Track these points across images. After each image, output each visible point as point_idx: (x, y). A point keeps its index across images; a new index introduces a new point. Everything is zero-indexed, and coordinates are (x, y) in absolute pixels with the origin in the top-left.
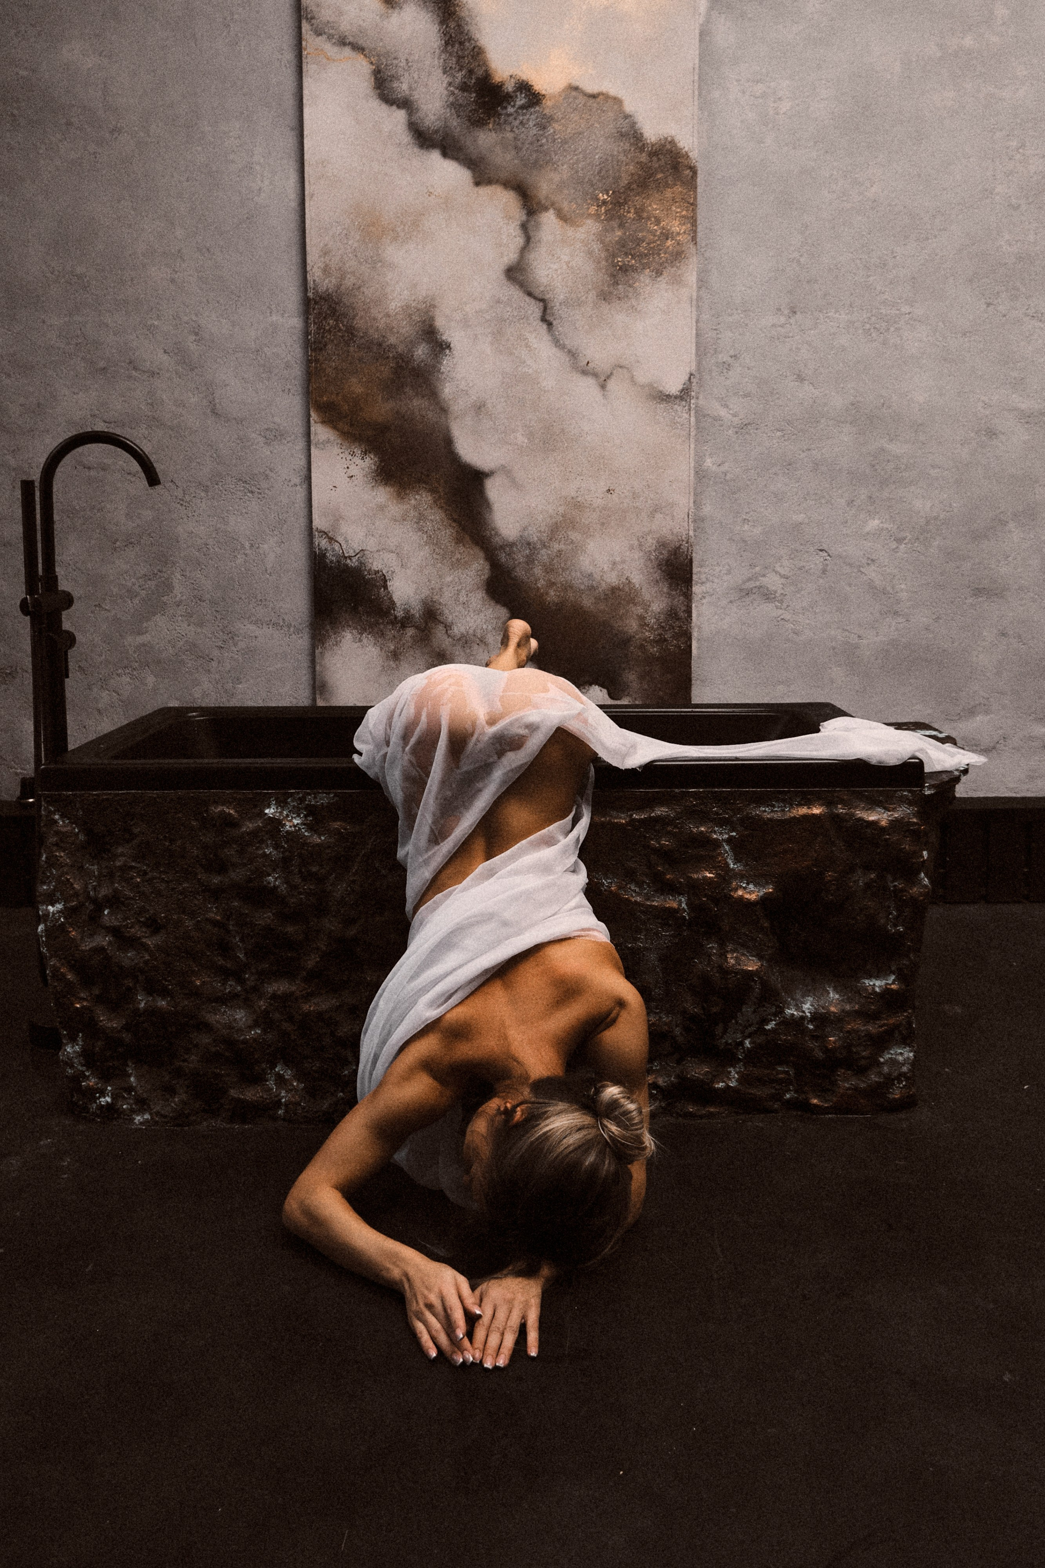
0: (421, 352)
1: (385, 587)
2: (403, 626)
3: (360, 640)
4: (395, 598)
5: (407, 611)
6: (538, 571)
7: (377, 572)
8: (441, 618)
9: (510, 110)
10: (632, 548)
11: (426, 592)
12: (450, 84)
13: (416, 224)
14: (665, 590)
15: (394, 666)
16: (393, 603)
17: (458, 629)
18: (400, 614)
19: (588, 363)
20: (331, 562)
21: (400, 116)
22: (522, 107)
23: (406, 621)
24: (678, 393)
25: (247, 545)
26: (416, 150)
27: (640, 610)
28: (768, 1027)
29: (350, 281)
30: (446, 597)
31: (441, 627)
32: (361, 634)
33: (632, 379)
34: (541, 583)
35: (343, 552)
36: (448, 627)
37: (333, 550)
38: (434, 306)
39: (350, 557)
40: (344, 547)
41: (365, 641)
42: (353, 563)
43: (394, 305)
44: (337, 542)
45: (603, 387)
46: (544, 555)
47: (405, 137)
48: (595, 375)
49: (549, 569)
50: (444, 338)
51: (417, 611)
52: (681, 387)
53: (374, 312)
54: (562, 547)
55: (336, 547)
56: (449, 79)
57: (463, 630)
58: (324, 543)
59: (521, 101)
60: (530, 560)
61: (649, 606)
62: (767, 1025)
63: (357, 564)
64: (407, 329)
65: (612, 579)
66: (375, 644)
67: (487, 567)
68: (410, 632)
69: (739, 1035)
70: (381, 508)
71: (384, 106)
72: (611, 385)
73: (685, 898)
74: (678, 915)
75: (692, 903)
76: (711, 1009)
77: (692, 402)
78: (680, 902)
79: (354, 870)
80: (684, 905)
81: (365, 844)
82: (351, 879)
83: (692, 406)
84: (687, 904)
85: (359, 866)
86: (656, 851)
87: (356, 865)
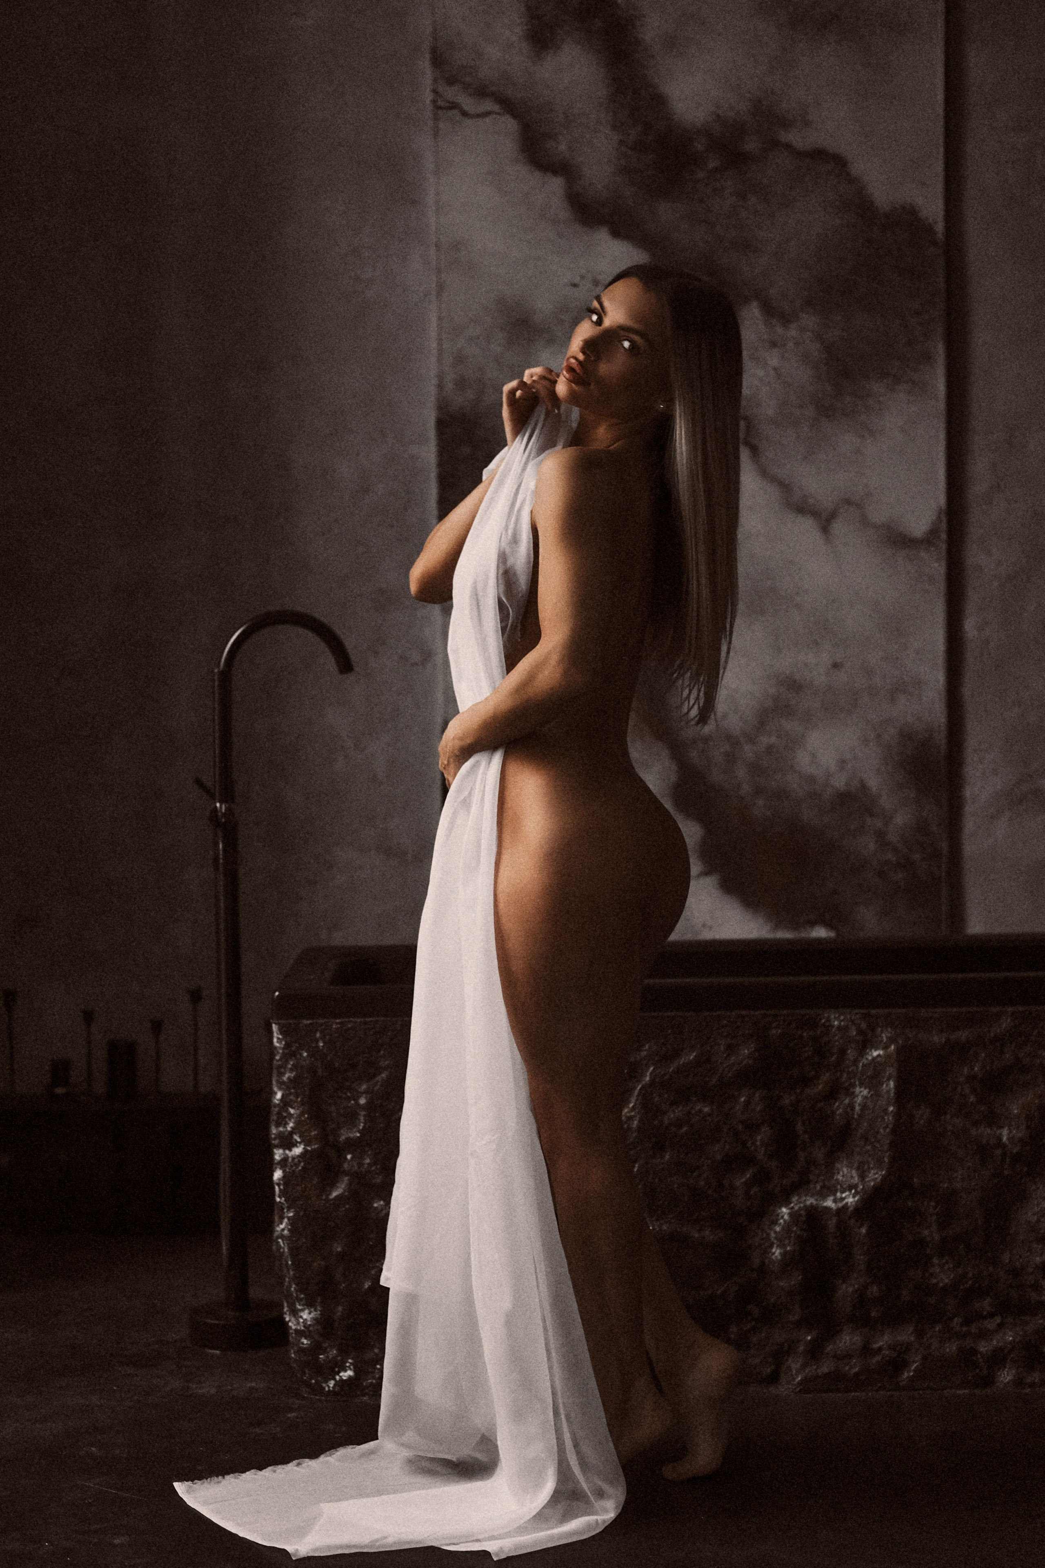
6: (741, 773)
9: (701, 175)
10: (866, 741)
12: (621, 143)
19: (805, 498)
21: (556, 184)
24: (924, 536)
27: (879, 824)
33: (865, 522)
34: (746, 788)
45: (825, 529)
46: (748, 751)
47: (562, 212)
48: (815, 513)
49: (755, 769)
52: (927, 529)
54: (773, 740)
56: (622, 137)
60: (731, 758)
61: (891, 818)
65: (840, 782)
67: (674, 767)
71: (537, 174)
72: (838, 527)
73: (1005, 1134)
74: (998, 1152)
75: (1013, 1137)
76: (1038, 1259)
77: (944, 546)
78: (1000, 1138)
79: (631, 1105)
80: (1005, 1139)
81: (643, 1075)
82: (628, 1114)
83: (944, 553)
84: (1008, 1139)
85: (637, 1100)
86: (972, 1078)
87: (633, 1100)
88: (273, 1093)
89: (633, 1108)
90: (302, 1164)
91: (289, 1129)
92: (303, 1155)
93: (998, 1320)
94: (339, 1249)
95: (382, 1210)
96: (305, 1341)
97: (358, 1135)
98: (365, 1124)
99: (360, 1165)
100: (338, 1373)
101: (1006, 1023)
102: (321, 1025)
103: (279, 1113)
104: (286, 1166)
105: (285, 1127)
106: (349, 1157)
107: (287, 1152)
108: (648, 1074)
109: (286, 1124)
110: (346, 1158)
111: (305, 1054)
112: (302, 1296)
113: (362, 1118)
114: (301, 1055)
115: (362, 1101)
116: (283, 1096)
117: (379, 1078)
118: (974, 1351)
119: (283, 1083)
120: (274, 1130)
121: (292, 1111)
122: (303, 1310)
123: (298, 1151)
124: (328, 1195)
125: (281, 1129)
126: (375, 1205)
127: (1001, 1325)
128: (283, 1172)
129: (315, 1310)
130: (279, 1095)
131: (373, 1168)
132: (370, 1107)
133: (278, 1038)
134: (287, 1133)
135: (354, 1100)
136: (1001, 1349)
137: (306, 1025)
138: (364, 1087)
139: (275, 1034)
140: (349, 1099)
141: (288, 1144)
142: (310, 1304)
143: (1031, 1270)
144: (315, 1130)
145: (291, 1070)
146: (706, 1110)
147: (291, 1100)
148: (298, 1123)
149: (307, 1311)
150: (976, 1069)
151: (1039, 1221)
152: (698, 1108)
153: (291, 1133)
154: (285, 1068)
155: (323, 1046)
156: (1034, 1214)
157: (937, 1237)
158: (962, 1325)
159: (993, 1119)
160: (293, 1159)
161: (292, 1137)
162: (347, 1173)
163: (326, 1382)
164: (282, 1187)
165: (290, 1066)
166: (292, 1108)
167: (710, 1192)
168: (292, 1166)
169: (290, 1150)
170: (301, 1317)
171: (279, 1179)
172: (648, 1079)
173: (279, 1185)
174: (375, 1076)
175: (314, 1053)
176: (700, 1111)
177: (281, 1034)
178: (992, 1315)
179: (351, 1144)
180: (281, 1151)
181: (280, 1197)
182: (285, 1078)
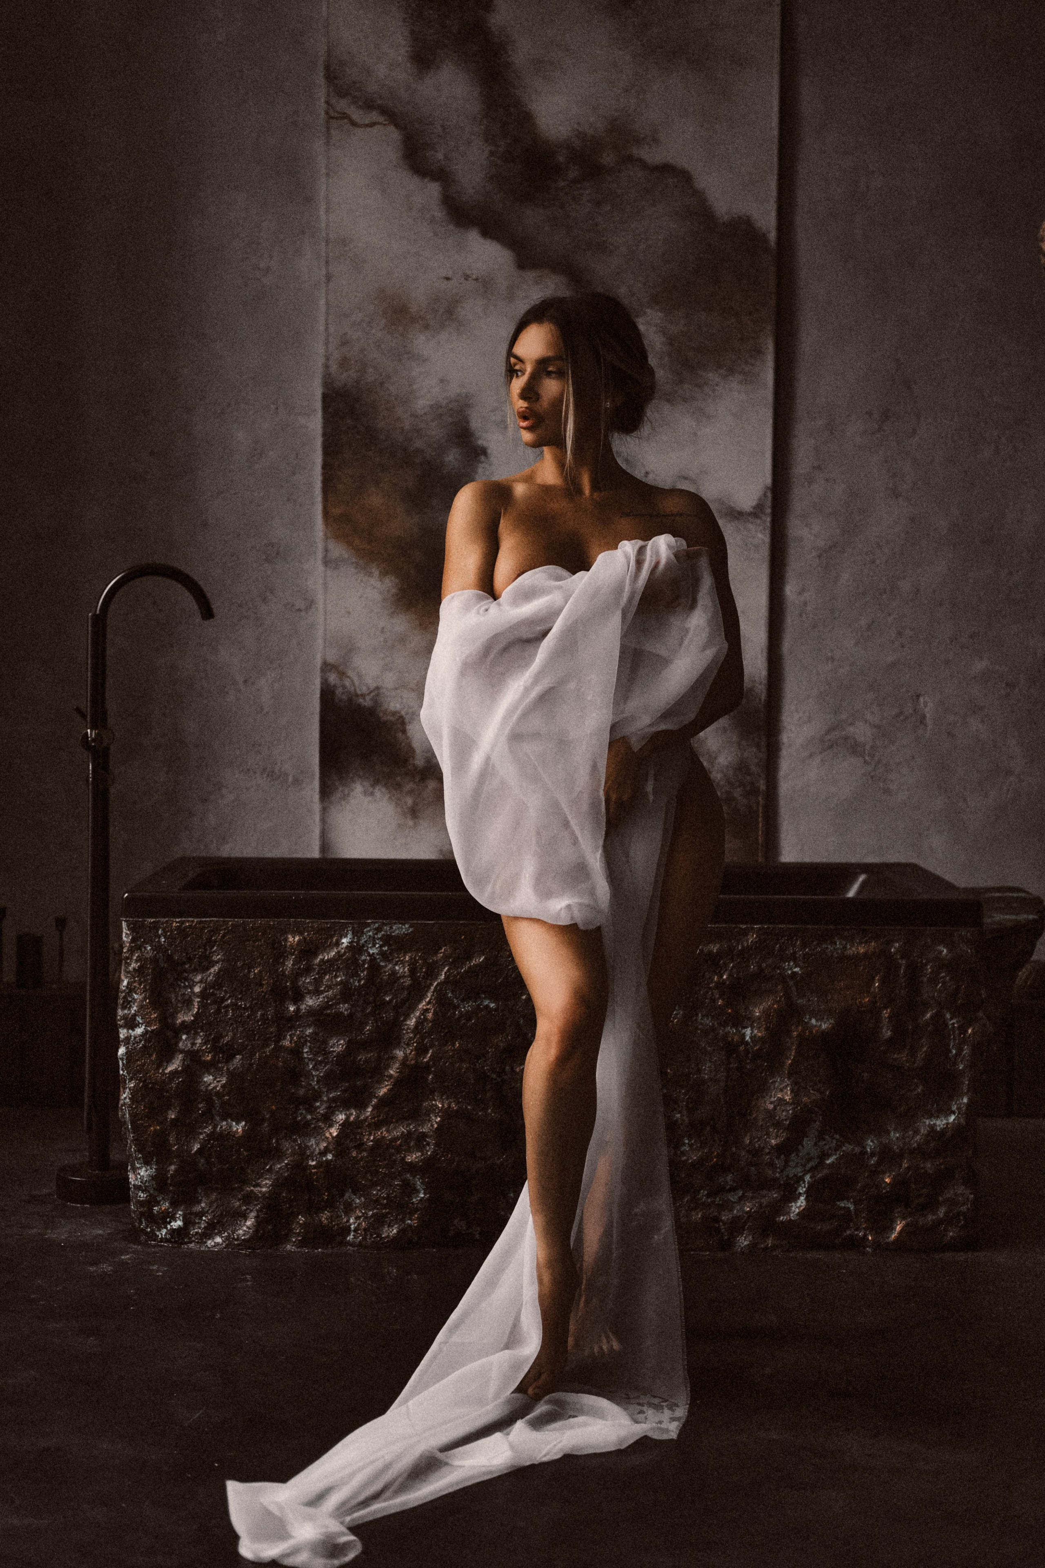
0: (452, 458)
1: (404, 731)
2: (423, 778)
3: (372, 794)
4: (415, 745)
5: (428, 760)
7: (394, 713)
9: (562, 184)
12: (492, 153)
13: (450, 312)
14: (735, 738)
15: (411, 823)
16: (411, 750)
18: (420, 763)
19: (647, 473)
20: (340, 700)
21: (434, 189)
22: (575, 181)
23: (426, 773)
24: (752, 510)
25: (240, 679)
26: (451, 227)
28: (828, 1162)
29: (371, 376)
32: (373, 786)
35: (355, 690)
37: (344, 687)
38: (468, 405)
39: (363, 696)
40: (357, 683)
41: (378, 795)
42: (367, 702)
43: (422, 404)
44: (348, 677)
47: (439, 213)
50: (480, 442)
52: (754, 503)
53: (400, 411)
55: (347, 683)
56: (493, 148)
58: (333, 678)
59: (573, 173)
61: (716, 758)
62: (828, 1160)
63: (371, 703)
64: (436, 432)
66: (390, 798)
68: (432, 785)
69: (799, 1169)
70: (402, 640)
71: (415, 178)
73: (748, 1032)
74: (742, 1048)
75: (755, 1036)
76: (773, 1141)
77: (769, 519)
78: (744, 1035)
79: (428, 999)
80: (747, 1038)
81: (439, 974)
82: (425, 1008)
83: (768, 524)
84: (751, 1038)
85: (432, 995)
86: (720, 985)
87: (429, 995)
88: (120, 981)
89: (429, 1003)
90: (143, 1042)
91: (133, 1012)
92: (143, 1035)
93: (740, 1193)
94: (173, 1117)
95: (210, 1084)
96: (142, 1195)
97: (192, 1018)
98: (199, 1009)
99: (193, 1044)
100: (170, 1222)
101: (752, 938)
102: (163, 923)
103: (125, 998)
104: (128, 1043)
105: (129, 1009)
106: (184, 1037)
107: (130, 1031)
108: (443, 973)
109: (131, 1007)
110: (181, 1038)
111: (149, 948)
112: (140, 1156)
113: (196, 1004)
114: (145, 948)
115: (197, 989)
116: (128, 983)
117: (212, 970)
118: (716, 1220)
119: (129, 972)
120: (120, 1012)
121: (136, 996)
122: (140, 1168)
123: (139, 1031)
124: (163, 1070)
125: (126, 1012)
126: (205, 1079)
127: (741, 1199)
128: (127, 1048)
129: (151, 1169)
130: (125, 983)
131: (204, 1048)
132: (203, 995)
133: (127, 934)
134: (130, 1016)
135: (191, 989)
136: (739, 1217)
137: (151, 923)
138: (199, 978)
139: (124, 930)
140: (185, 987)
141: (131, 1024)
142: (147, 1163)
143: (767, 1151)
144: (155, 1013)
145: (137, 961)
146: (492, 1005)
147: (135, 987)
148: (141, 1007)
149: (144, 1169)
150: (725, 977)
151: (775, 1108)
152: (486, 1002)
153: (135, 1015)
154: (131, 959)
155: (164, 942)
156: (771, 1103)
157: (686, 1120)
158: (708, 1196)
159: (739, 1021)
160: (135, 1038)
161: (135, 1019)
162: (181, 1052)
163: (160, 1230)
164: (124, 1062)
165: (135, 958)
166: (136, 994)
167: (494, 1076)
168: (134, 1044)
169: (133, 1030)
170: (139, 1174)
171: (122, 1055)
172: (443, 977)
173: (122, 1059)
174: (208, 969)
175: (158, 948)
176: (487, 1006)
177: (129, 930)
178: (733, 1189)
179: (186, 1027)
180: (125, 1031)
181: (122, 1070)
182: (131, 968)
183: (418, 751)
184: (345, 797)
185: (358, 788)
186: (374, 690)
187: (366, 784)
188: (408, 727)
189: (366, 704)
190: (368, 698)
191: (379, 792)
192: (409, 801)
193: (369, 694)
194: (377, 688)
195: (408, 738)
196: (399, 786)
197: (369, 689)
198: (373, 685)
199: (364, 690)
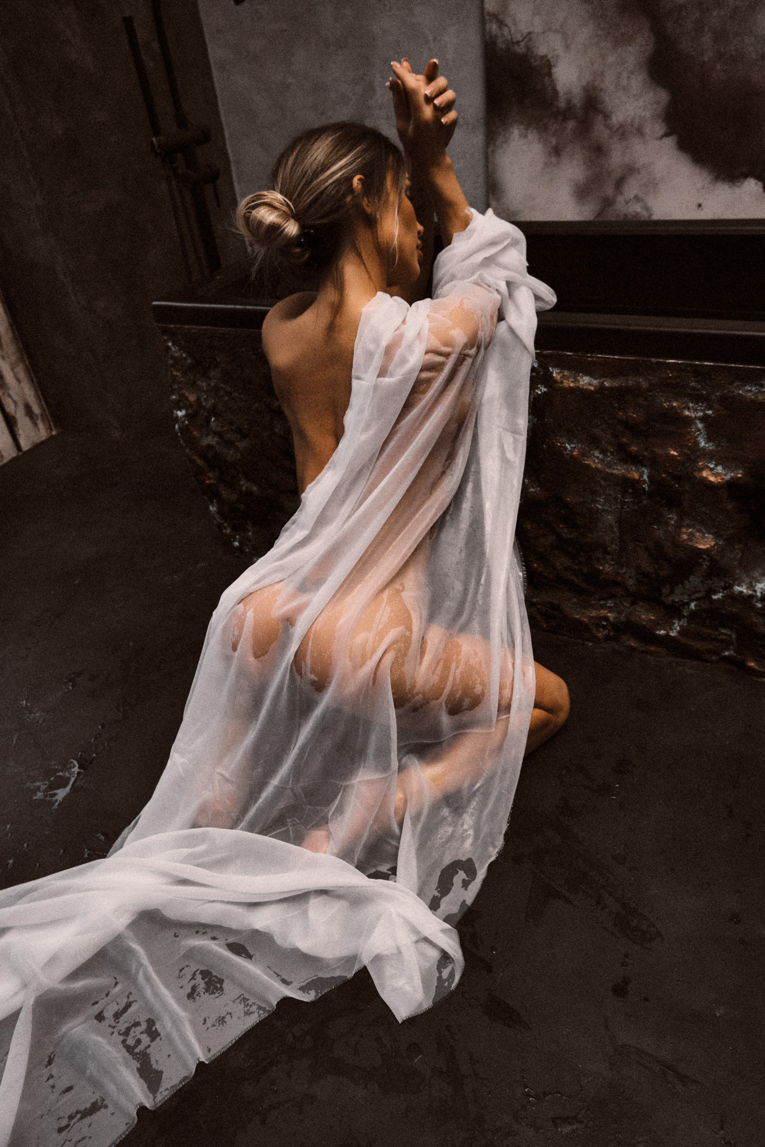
1: (550, 74)
2: (565, 119)
3: (526, 137)
4: (560, 87)
5: (569, 101)
6: (706, 40)
7: (543, 57)
8: (601, 107)
11: (588, 77)
15: (555, 161)
17: (617, 118)
18: (562, 104)
20: (502, 50)
23: (567, 113)
25: (431, 38)
30: (608, 83)
31: (600, 117)
32: (527, 129)
34: (708, 55)
35: (512, 38)
36: (607, 116)
37: (503, 35)
39: (518, 43)
40: (513, 31)
41: (530, 137)
42: (520, 49)
44: (506, 26)
51: (577, 102)
55: (506, 31)
57: (621, 118)
58: (494, 27)
60: (699, 27)
63: (524, 50)
66: (540, 139)
68: (571, 124)
183: (561, 94)
184: (507, 140)
185: (516, 132)
186: (526, 36)
187: (522, 127)
188: (554, 70)
189: (520, 50)
190: (522, 44)
191: (532, 136)
192: (554, 141)
193: (522, 41)
194: (530, 33)
195: (552, 81)
196: (545, 128)
197: (522, 35)
198: (525, 31)
199: (520, 38)
